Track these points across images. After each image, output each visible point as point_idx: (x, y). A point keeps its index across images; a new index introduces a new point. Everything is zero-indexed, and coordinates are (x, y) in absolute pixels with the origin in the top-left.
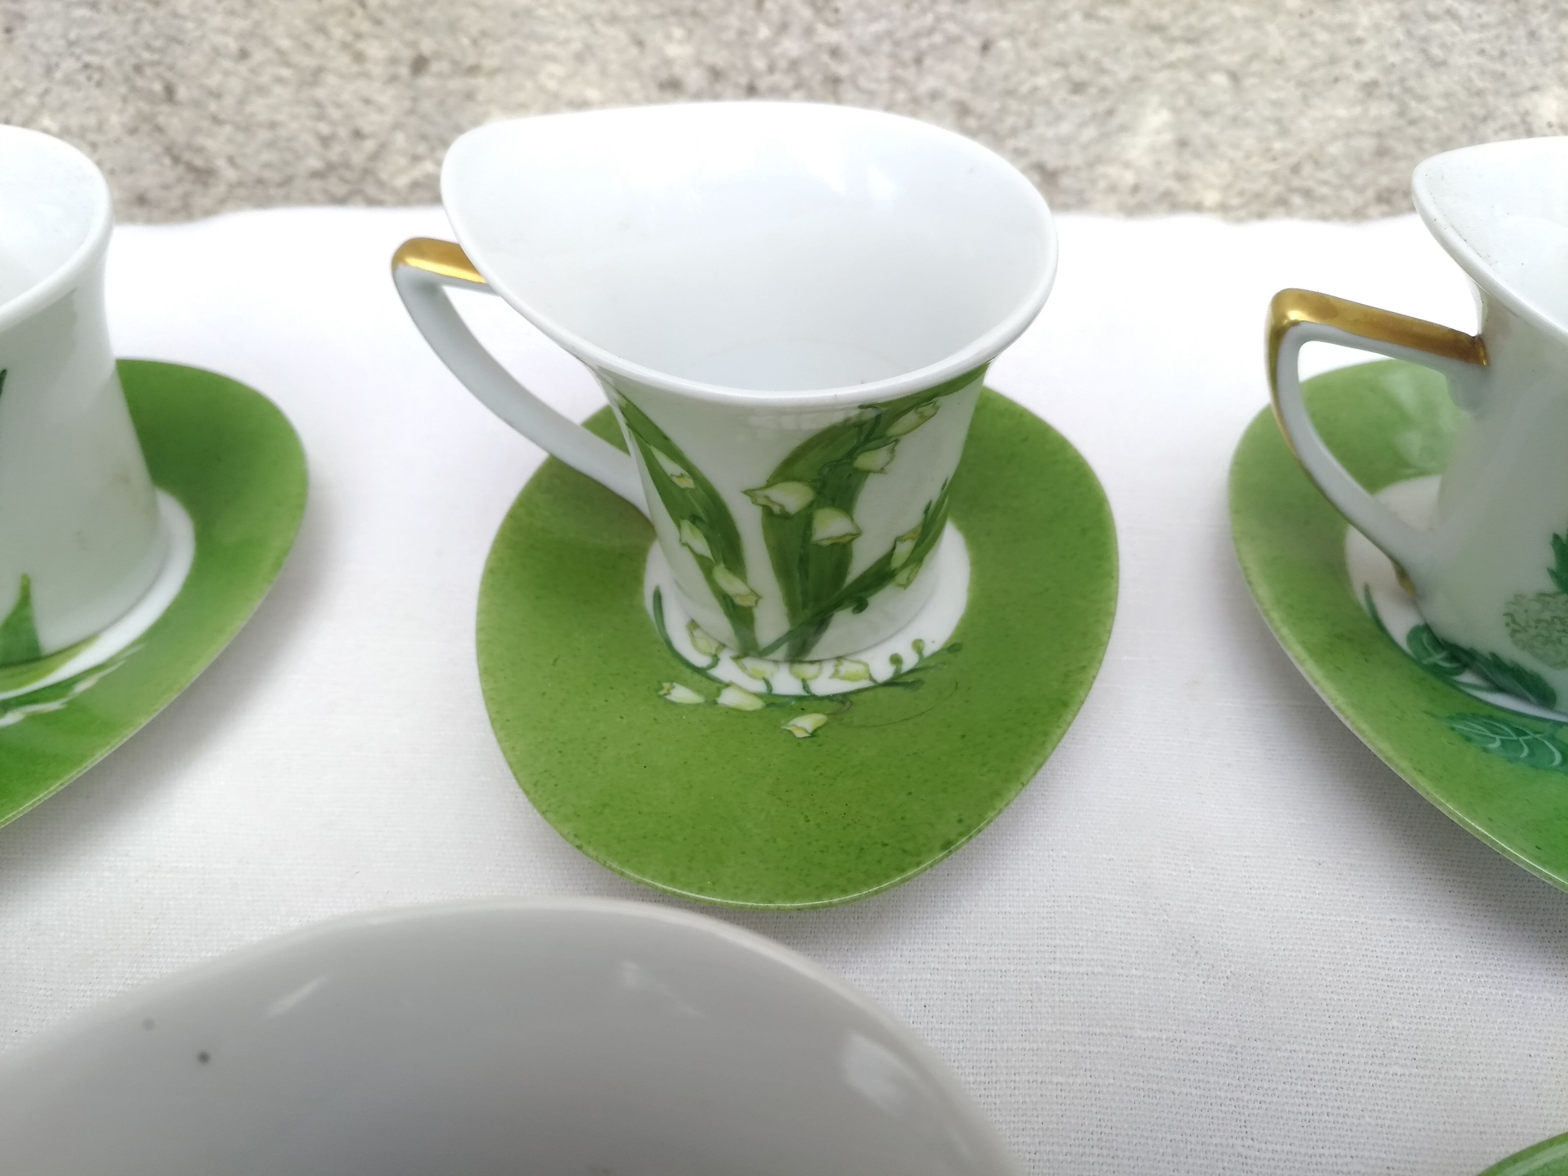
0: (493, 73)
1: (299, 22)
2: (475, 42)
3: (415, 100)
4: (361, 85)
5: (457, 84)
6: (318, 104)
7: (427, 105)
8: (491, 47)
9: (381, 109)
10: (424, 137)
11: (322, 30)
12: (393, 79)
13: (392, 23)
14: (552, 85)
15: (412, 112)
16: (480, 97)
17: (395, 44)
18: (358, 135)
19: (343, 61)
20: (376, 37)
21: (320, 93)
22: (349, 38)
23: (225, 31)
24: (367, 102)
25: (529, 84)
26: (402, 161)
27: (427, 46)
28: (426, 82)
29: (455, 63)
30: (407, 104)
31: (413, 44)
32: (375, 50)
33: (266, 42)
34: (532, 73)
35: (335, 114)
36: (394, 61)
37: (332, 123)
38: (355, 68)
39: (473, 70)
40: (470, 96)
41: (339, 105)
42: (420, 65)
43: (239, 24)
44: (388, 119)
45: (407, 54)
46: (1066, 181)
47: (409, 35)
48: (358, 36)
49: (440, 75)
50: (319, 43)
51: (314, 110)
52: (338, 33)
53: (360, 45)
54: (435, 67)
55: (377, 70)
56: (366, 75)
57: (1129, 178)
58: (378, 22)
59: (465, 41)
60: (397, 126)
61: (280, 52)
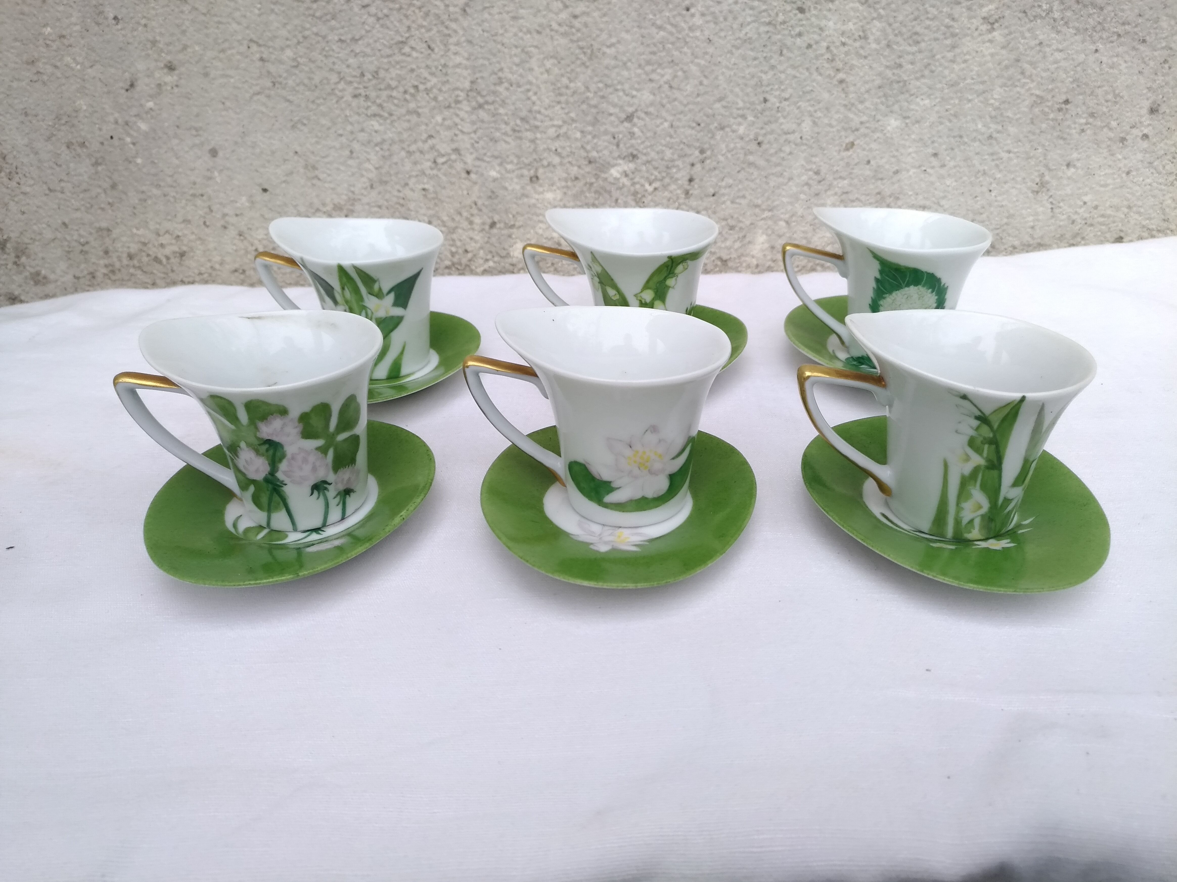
0: (520, 227)
1: (452, 211)
2: (514, 216)
3: (489, 238)
4: (471, 234)
5: (506, 232)
6: (453, 240)
7: (493, 240)
8: (520, 218)
9: (476, 242)
10: (491, 252)
11: (460, 214)
12: (483, 230)
13: (485, 210)
14: (540, 232)
15: (487, 242)
16: (514, 236)
17: (485, 217)
18: (466, 251)
19: (465, 224)
20: (479, 215)
21: (455, 236)
22: (469, 216)
23: (424, 215)
24: (471, 239)
25: (532, 231)
26: (481, 261)
27: (496, 218)
28: (495, 231)
29: (505, 223)
30: (486, 239)
31: (492, 218)
32: (477, 220)
33: (439, 218)
34: (534, 227)
35: (458, 243)
36: (484, 224)
37: (457, 247)
38: (469, 227)
39: (512, 226)
40: (510, 236)
41: (460, 240)
42: (493, 225)
43: (431, 212)
44: (478, 245)
45: (489, 221)
46: (730, 264)
47: (490, 214)
48: (472, 215)
49: (500, 228)
50: (457, 218)
51: (451, 242)
52: (465, 214)
53: (472, 219)
54: (498, 226)
55: (477, 227)
56: (473, 229)
57: (754, 262)
58: (480, 210)
59: (511, 216)
60: (481, 248)
61: (443, 221)
